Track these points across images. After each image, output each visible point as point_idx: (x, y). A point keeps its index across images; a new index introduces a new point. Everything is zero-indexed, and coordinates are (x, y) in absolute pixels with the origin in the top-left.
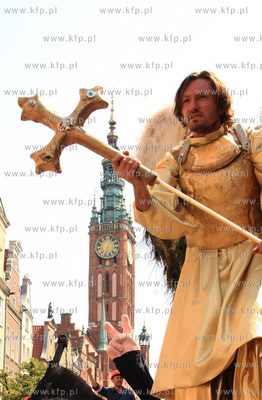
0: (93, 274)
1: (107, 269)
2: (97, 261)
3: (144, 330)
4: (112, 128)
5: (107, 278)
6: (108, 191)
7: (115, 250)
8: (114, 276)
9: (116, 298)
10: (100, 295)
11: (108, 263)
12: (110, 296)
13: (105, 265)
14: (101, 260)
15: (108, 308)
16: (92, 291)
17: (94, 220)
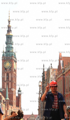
0: (3, 73)
1: (8, 72)
2: (4, 69)
3: (19, 89)
4: (9, 23)
5: (8, 75)
6: (8, 45)
7: (10, 66)
8: (10, 74)
9: (11, 81)
10: (5, 80)
11: (8, 70)
12: (9, 81)
13: (7, 71)
14: (6, 69)
15: (8, 84)
16: (3, 79)
17: (3, 55)
